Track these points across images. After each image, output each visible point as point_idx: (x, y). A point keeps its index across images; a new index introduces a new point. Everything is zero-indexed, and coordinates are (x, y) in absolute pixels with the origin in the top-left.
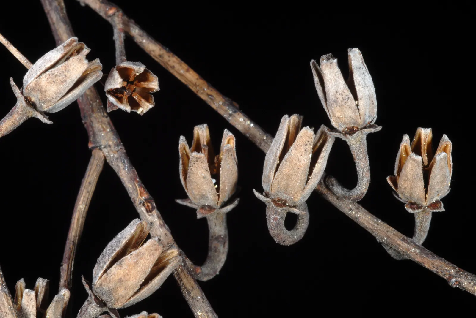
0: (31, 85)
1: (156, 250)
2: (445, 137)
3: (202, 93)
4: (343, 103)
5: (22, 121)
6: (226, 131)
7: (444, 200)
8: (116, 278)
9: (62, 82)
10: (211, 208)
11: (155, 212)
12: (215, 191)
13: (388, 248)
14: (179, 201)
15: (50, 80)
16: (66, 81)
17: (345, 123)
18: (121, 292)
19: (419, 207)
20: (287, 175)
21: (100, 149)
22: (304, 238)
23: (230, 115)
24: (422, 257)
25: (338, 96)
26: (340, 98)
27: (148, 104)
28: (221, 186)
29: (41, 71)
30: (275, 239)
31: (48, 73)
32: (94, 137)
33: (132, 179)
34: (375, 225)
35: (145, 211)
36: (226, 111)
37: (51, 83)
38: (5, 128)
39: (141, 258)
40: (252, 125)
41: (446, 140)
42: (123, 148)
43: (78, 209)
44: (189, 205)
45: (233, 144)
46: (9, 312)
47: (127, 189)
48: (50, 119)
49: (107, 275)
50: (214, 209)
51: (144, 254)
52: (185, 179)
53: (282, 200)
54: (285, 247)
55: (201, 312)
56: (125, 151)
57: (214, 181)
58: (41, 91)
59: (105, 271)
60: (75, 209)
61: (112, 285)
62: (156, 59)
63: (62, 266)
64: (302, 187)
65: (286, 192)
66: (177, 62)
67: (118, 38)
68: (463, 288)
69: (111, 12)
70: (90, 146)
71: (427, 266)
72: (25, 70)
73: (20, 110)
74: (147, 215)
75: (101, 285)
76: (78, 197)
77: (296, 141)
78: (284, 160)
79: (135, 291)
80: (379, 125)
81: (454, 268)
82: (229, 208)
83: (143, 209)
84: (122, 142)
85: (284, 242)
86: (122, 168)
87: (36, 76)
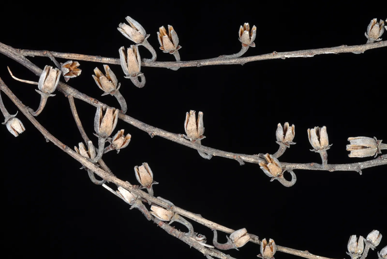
0: (43, 87)
1: (111, 111)
2: (169, 26)
3: (88, 59)
4: (135, 34)
5: (46, 100)
6: (104, 65)
7: (179, 44)
8: (105, 127)
9: (52, 81)
10: (114, 91)
11: (99, 103)
12: (112, 85)
13: (172, 68)
14: (103, 95)
15: (48, 82)
16: (53, 80)
17: (139, 40)
18: (108, 130)
19: (174, 51)
20: (132, 66)
21: (70, 95)
22: (146, 82)
23: (101, 60)
24: (184, 64)
25: (132, 33)
26: (134, 33)
27: (80, 71)
28: (113, 82)
29: (44, 82)
30: (139, 87)
31: (46, 81)
32: (65, 93)
33: (86, 97)
34: (165, 64)
35: (96, 104)
36: (99, 60)
37: (49, 83)
38: (43, 105)
39: (108, 116)
40: (109, 59)
41: (170, 27)
42: (76, 90)
43: (75, 116)
44: (106, 94)
45: (109, 68)
46: (79, 157)
47: (86, 101)
48: (54, 94)
49: (101, 128)
50: (115, 90)
51: (108, 115)
52: (101, 86)
53: (134, 74)
54: (143, 87)
55: (132, 122)
56: (78, 91)
57: (111, 82)
58: (47, 87)
59: (100, 127)
60: (74, 117)
61: (104, 130)
62: (67, 58)
63: (82, 136)
64: (138, 66)
65: (134, 71)
66: (74, 55)
67: (53, 59)
68: (202, 65)
69: (45, 53)
70: (66, 96)
71: (188, 66)
72: (37, 86)
73: (44, 97)
74: (97, 104)
75: (101, 132)
76: (73, 113)
77: (128, 54)
78: (128, 62)
79: (112, 127)
80: (148, 34)
81: (196, 61)
82: (119, 87)
83: (95, 104)
84: (75, 89)
85: (142, 86)
86: (80, 96)
87: (43, 84)
